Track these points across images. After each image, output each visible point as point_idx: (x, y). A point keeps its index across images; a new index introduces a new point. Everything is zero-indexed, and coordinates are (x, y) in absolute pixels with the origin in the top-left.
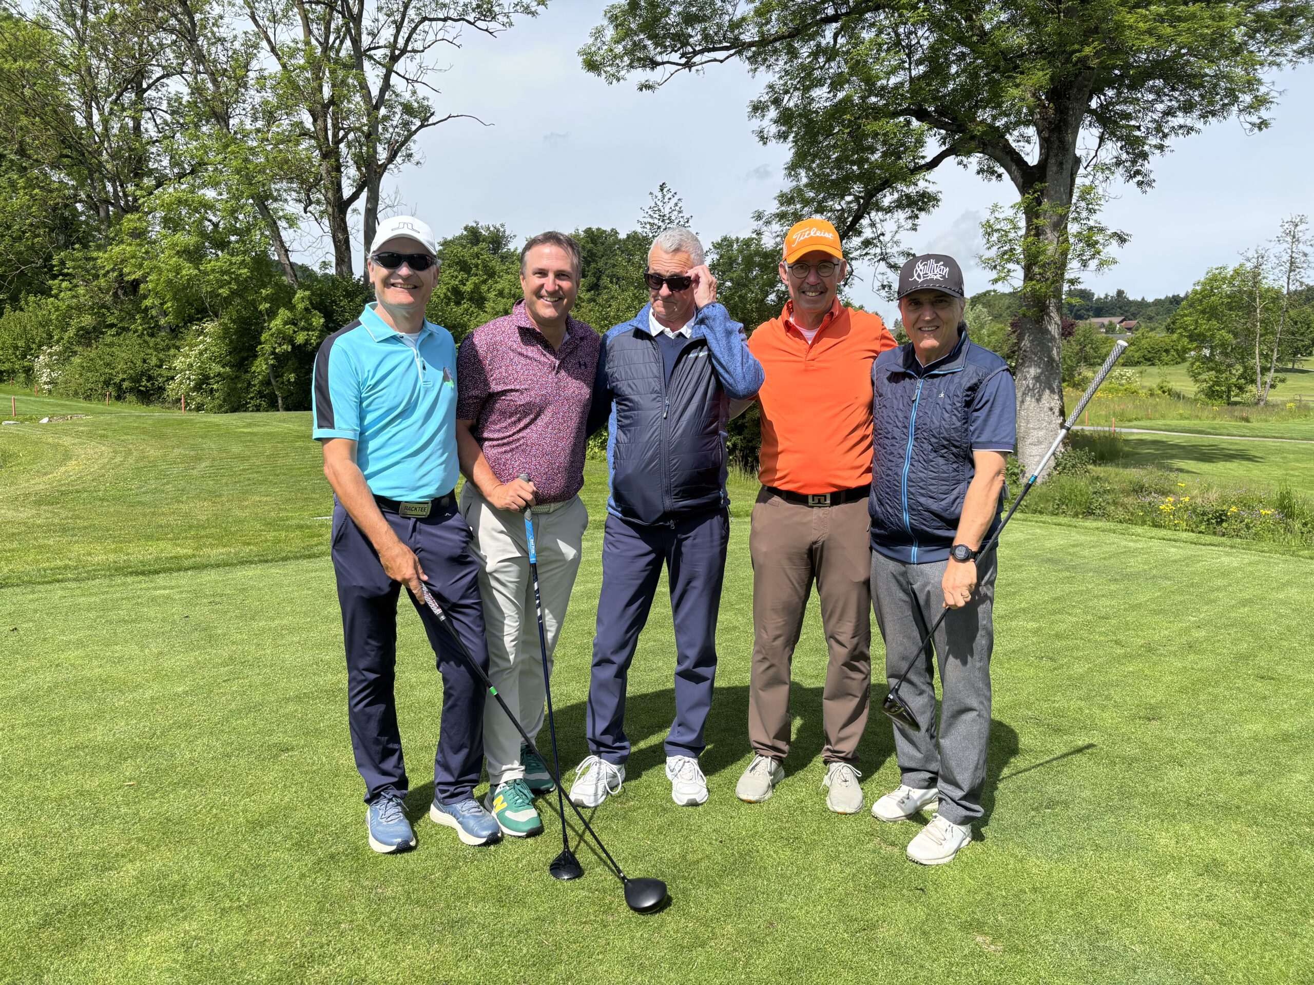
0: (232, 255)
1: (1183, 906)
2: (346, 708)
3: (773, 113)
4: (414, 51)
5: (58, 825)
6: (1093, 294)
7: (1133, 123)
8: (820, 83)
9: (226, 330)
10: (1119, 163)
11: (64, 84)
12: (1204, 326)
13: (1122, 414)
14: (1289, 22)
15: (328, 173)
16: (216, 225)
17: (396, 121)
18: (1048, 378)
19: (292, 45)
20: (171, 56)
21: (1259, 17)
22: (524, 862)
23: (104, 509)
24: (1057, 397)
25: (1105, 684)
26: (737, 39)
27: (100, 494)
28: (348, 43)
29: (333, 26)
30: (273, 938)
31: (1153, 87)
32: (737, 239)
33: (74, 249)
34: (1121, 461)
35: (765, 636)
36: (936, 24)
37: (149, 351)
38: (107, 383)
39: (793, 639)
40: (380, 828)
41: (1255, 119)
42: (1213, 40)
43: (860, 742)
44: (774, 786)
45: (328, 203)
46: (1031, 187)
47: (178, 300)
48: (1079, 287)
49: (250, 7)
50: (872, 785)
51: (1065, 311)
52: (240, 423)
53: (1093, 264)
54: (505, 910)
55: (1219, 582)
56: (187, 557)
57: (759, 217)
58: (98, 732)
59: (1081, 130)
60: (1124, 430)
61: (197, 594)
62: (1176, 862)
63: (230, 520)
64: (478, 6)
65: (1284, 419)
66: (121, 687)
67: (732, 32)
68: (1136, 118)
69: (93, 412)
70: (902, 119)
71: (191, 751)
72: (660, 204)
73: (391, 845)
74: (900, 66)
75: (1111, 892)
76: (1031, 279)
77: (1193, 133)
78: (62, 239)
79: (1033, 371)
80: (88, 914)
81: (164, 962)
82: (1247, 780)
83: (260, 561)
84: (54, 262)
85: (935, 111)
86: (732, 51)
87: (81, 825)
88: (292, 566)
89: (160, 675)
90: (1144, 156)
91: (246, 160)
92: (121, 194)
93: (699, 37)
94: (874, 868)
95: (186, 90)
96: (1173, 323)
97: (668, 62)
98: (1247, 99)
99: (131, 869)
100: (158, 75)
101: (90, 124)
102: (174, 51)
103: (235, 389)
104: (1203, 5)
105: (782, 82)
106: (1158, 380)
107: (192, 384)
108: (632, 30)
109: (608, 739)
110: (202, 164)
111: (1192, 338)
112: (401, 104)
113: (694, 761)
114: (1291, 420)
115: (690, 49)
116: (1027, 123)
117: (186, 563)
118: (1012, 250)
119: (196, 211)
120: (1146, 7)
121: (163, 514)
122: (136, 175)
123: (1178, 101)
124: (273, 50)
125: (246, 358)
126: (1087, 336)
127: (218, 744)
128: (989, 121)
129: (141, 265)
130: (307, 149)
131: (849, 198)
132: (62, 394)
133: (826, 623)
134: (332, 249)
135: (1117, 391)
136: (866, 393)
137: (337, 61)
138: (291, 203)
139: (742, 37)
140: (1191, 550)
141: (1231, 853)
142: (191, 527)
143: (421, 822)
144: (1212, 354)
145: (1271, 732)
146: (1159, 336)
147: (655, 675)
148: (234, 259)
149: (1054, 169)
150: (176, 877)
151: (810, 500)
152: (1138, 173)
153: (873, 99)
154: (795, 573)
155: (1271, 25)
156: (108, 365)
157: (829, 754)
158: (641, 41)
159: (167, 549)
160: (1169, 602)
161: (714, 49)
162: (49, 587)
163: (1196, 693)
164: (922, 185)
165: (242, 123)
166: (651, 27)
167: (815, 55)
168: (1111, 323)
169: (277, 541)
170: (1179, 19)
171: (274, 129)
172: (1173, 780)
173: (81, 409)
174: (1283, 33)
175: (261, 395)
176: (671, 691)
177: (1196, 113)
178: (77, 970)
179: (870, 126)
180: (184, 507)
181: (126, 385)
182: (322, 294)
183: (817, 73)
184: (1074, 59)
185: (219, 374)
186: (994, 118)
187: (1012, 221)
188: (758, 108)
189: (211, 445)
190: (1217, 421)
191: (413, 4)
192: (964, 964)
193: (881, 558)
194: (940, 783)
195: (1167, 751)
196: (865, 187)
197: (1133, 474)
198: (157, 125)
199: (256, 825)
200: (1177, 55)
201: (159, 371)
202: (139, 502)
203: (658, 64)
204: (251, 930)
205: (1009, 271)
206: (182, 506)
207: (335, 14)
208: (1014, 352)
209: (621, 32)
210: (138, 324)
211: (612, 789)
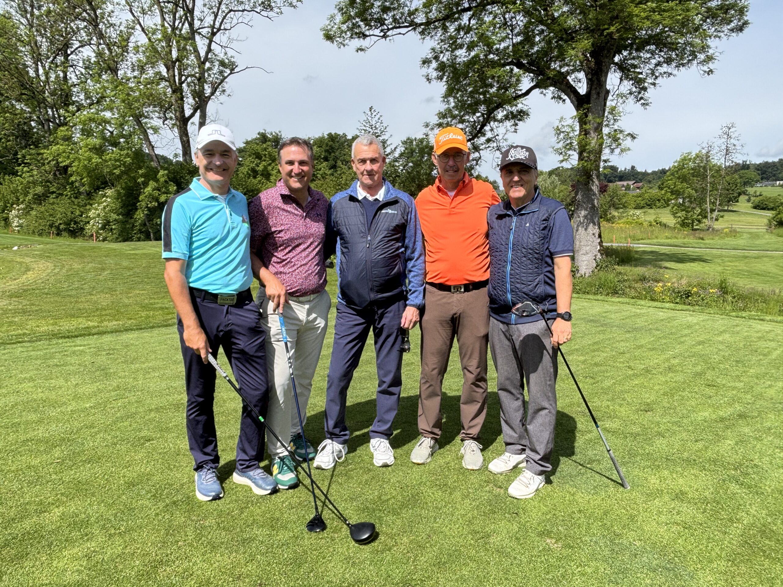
0: (121, 150)
1: (663, 518)
2: (185, 415)
3: (434, 64)
4: (225, 29)
5: (16, 485)
6: (618, 168)
7: (638, 70)
8: (461, 47)
9: (119, 193)
10: (631, 93)
11: (21, 51)
12: (679, 186)
13: (634, 237)
14: (726, 12)
15: (176, 101)
16: (112, 133)
17: (216, 70)
18: (592, 216)
19: (154, 27)
20: (84, 34)
21: (709, 9)
22: (287, 503)
23: (47, 299)
24: (597, 227)
25: (622, 391)
26: (412, 21)
27: (46, 291)
28: (186, 25)
29: (177, 15)
30: (139, 551)
31: (649, 50)
32: (415, 139)
33: (30, 149)
34: (633, 263)
35: (427, 369)
36: (527, 13)
37: (74, 207)
38: (51, 226)
39: (443, 370)
40: (202, 486)
41: (706, 68)
42: (683, 23)
43: (482, 427)
44: (432, 455)
45: (177, 119)
46: (582, 107)
47: (90, 177)
48: (610, 164)
49: (129, 5)
50: (488, 453)
51: (602, 178)
52: (128, 248)
53: (617, 151)
54: (275, 532)
55: (686, 332)
56: (95, 327)
57: (427, 125)
58: (40, 431)
59: (609, 74)
60: (635, 245)
61: (99, 349)
62: (660, 493)
63: (121, 305)
64: (263, 3)
65: (722, 238)
66: (54, 404)
67: (410, 17)
68: (640, 67)
69: (43, 243)
70: (508, 67)
71: (93, 442)
72: (370, 118)
73: (209, 496)
74: (507, 37)
75: (623, 511)
76: (582, 160)
77: (672, 76)
78: (23, 143)
79: (583, 213)
80: (31, 539)
81: (75, 566)
82: (700, 445)
83: (137, 329)
84: (19, 156)
85: (527, 63)
86: (410, 28)
87: (28, 486)
88: (156, 331)
89: (76, 397)
90: (645, 89)
91: (128, 95)
92: (56, 116)
93: (391, 20)
94: (489, 502)
95: (93, 55)
96: (662, 184)
97: (373, 35)
98: (702, 57)
99: (57, 512)
100: (77, 46)
101: (38, 75)
102: (86, 32)
103: (125, 228)
104: (677, 2)
105: (439, 46)
106: (654, 217)
107: (100, 226)
108: (351, 15)
109: (337, 431)
110: (103, 97)
111: (672, 193)
112: (218, 60)
113: (387, 442)
114: (726, 239)
115: (385, 27)
116: (579, 71)
117: (94, 331)
118: (571, 143)
119: (100, 124)
120: (645, 4)
121: (82, 302)
122: (65, 104)
123: (664, 58)
124: (143, 30)
125: (131, 210)
126: (615, 192)
127: (109, 437)
128: (558, 68)
129: (69, 157)
130: (164, 88)
131: (478, 114)
132: (25, 233)
133: (462, 360)
134: (180, 146)
135: (631, 223)
136: (485, 228)
137: (180, 35)
138: (155, 119)
139: (416, 20)
140: (671, 314)
141: (690, 487)
142: (97, 310)
143: (227, 481)
144: (683, 202)
145: (714, 416)
146: (655, 192)
147: (365, 392)
148: (122, 153)
149: (595, 96)
150: (83, 516)
151: (452, 290)
152: (642, 98)
153: (491, 56)
154: (444, 333)
155: (716, 14)
156: (51, 215)
157: (464, 435)
158: (357, 22)
159: (83, 323)
160: (658, 343)
161: (400, 27)
162: (15, 346)
163: (672, 396)
164: (520, 106)
165: (125, 73)
166: (362, 14)
167: (458, 30)
168: (628, 185)
169: (148, 317)
170: (664, 11)
171: (144, 76)
172: (659, 446)
173: (37, 241)
174: (722, 19)
175: (141, 232)
176: (374, 400)
177: (674, 64)
178: (23, 573)
179: (489, 72)
180: (94, 298)
181: (62, 227)
182: (175, 172)
183: (459, 41)
184: (605, 34)
185: (115, 220)
186: (561, 67)
187: (571, 127)
188: (426, 62)
189: (110, 261)
190: (686, 240)
191: (224, 2)
192: (539, 556)
193: (496, 321)
194: (528, 451)
195: (656, 429)
196: (487, 108)
197: (640, 270)
198: (76, 75)
199: (131, 485)
200: (663, 31)
201: (81, 218)
202: (68, 295)
203: (367, 36)
204: (126, 547)
205: (569, 155)
206: (92, 297)
207: (179, 8)
208: (573, 202)
209: (346, 18)
210: (68, 192)
211: (339, 458)
